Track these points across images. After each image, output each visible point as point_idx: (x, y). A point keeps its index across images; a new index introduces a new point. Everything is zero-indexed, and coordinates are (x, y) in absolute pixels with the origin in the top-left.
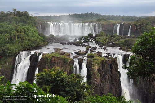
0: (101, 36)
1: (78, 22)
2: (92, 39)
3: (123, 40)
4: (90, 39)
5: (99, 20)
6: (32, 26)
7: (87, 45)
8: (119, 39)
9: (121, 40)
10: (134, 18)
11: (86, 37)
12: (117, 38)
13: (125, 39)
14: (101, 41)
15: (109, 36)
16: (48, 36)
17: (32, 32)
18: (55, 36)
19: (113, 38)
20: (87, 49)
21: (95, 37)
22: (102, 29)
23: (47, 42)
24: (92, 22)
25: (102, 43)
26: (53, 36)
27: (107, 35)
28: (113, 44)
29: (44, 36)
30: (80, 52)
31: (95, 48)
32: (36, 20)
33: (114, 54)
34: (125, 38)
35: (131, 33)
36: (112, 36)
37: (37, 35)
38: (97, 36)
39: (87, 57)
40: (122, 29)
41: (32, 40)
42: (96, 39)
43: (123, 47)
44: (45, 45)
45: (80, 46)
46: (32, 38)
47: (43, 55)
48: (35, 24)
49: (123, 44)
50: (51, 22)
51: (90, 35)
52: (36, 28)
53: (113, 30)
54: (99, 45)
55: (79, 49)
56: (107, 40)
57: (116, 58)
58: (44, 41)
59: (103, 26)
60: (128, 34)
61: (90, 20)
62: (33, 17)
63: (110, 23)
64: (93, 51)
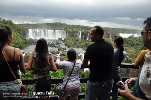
0: (68, 40)
1: (51, 29)
2: (62, 42)
3: (84, 43)
4: (60, 42)
5: (66, 29)
6: (16, 31)
7: (59, 47)
8: (81, 42)
9: (83, 43)
10: (90, 28)
11: (57, 40)
12: (80, 41)
13: (86, 43)
14: (69, 43)
15: (74, 40)
16: (28, 39)
17: (16, 36)
18: (33, 39)
19: (77, 41)
20: (59, 50)
21: (64, 40)
22: (69, 35)
23: (28, 44)
24: (61, 29)
25: (70, 45)
26: (32, 39)
27: (72, 39)
28: (78, 46)
29: (25, 40)
30: (54, 52)
31: (65, 49)
32: (18, 27)
33: (79, 53)
34: (86, 41)
35: (89, 38)
36: (76, 40)
37: (20, 38)
38: (65, 40)
39: (60, 55)
40: (83, 35)
41: (16, 42)
42: (65, 42)
43: (85, 48)
44: (26, 47)
45: (54, 47)
46: (17, 41)
47: (26, 54)
48: (17, 30)
49: (85, 46)
50: (30, 29)
51: (60, 39)
52: (18, 33)
53: (76, 36)
54: (67, 46)
55: (53, 50)
56: (73, 43)
57: (81, 56)
58: (25, 43)
59: (70, 33)
60: (87, 39)
61: (59, 28)
62: (16, 25)
63: (75, 31)
64: (64, 51)
